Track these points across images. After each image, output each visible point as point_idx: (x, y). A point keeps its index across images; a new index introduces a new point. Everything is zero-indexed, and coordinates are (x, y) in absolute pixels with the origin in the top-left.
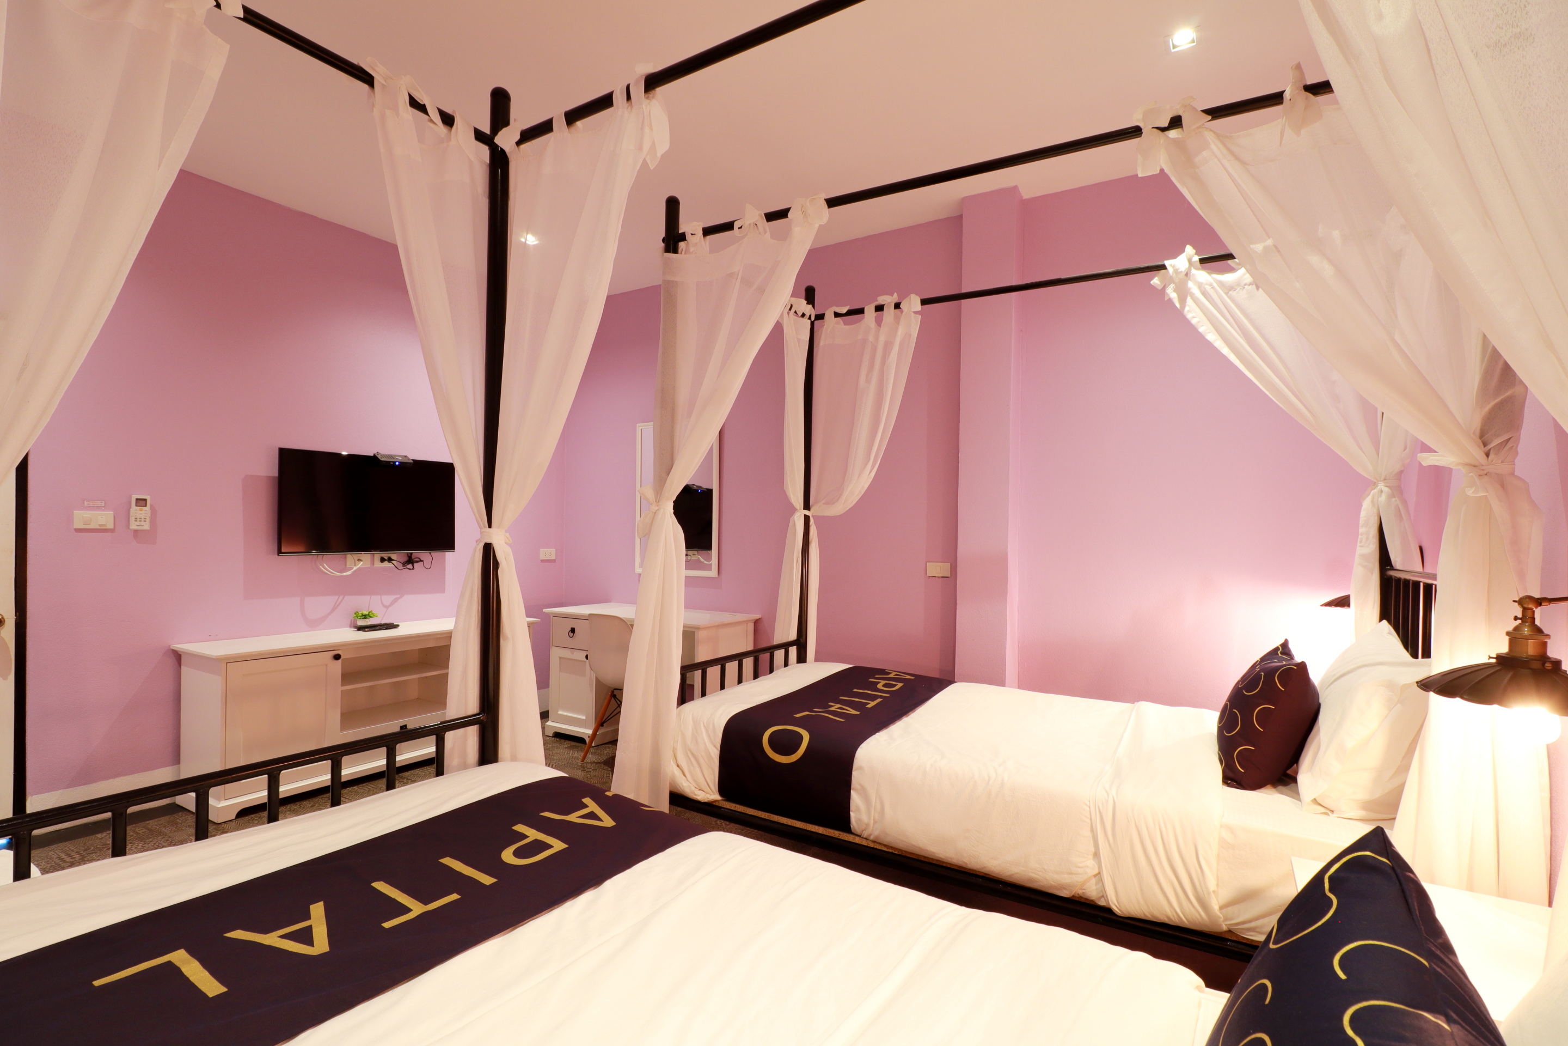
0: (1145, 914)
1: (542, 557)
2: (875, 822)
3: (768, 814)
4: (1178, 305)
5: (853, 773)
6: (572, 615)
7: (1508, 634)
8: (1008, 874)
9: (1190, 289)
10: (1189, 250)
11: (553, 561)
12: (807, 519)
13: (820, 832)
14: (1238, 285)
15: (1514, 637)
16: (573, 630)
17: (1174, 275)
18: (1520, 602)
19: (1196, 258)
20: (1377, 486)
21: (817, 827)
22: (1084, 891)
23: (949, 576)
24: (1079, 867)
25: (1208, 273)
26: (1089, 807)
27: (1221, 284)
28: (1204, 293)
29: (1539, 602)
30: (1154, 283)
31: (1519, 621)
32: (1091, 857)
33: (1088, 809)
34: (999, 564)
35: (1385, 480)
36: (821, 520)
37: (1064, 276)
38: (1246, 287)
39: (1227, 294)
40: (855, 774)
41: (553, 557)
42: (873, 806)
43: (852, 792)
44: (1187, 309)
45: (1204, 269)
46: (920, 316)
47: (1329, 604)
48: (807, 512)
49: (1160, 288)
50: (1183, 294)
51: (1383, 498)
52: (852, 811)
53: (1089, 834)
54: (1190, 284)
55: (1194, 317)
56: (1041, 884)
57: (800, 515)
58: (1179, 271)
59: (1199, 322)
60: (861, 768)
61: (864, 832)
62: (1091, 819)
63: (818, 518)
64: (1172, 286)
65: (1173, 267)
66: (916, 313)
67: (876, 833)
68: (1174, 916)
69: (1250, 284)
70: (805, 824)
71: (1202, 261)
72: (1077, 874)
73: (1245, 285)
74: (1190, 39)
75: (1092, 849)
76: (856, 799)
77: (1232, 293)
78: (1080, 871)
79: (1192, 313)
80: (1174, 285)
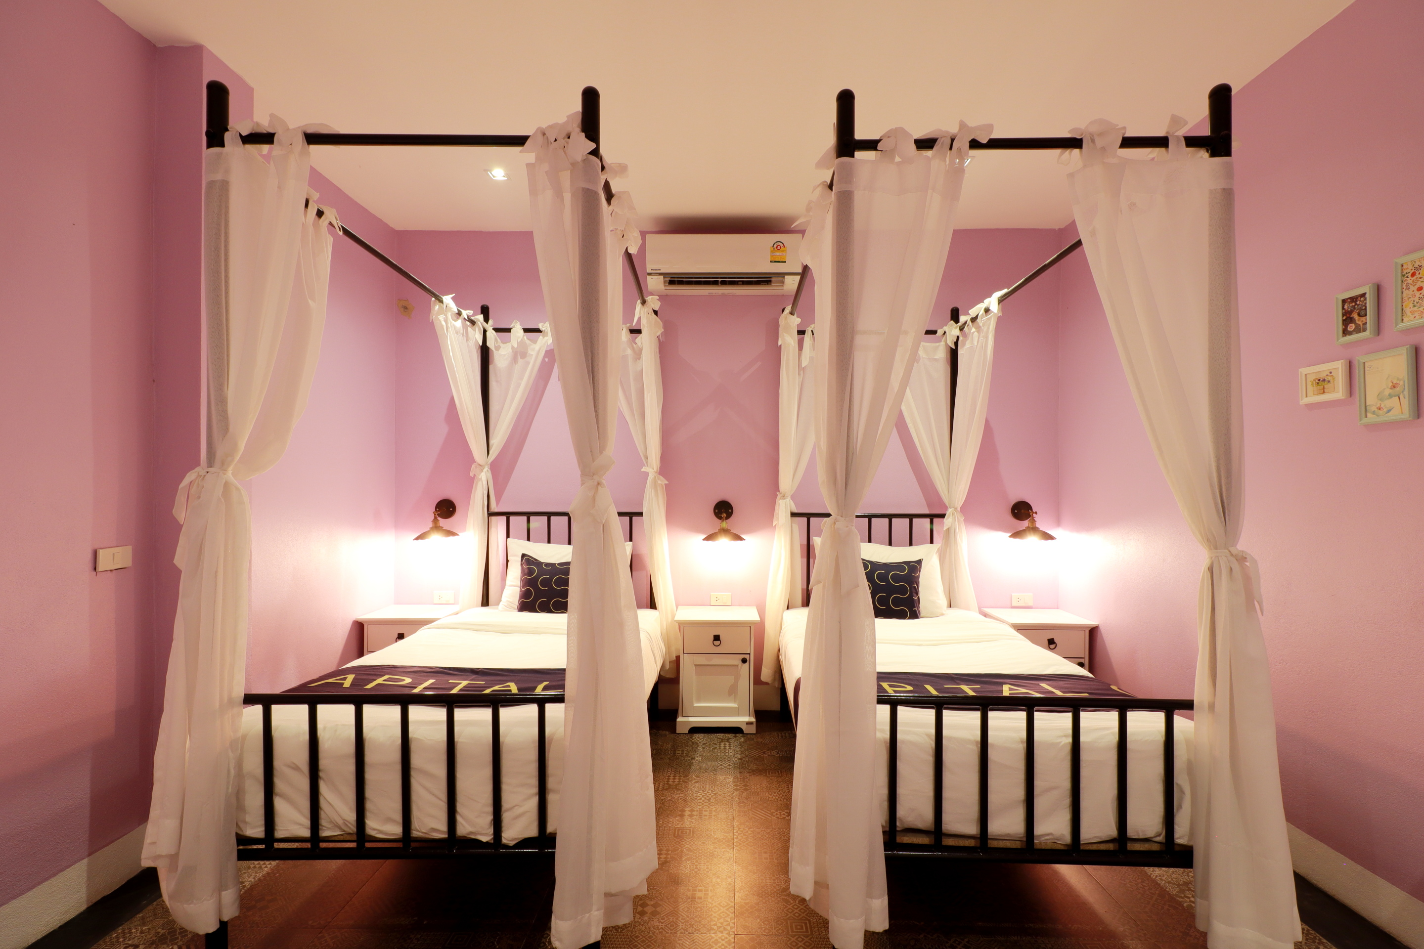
17: (446, 309)
20: (484, 468)
23: (130, 564)
58: (450, 308)
64: (443, 316)
65: (447, 303)
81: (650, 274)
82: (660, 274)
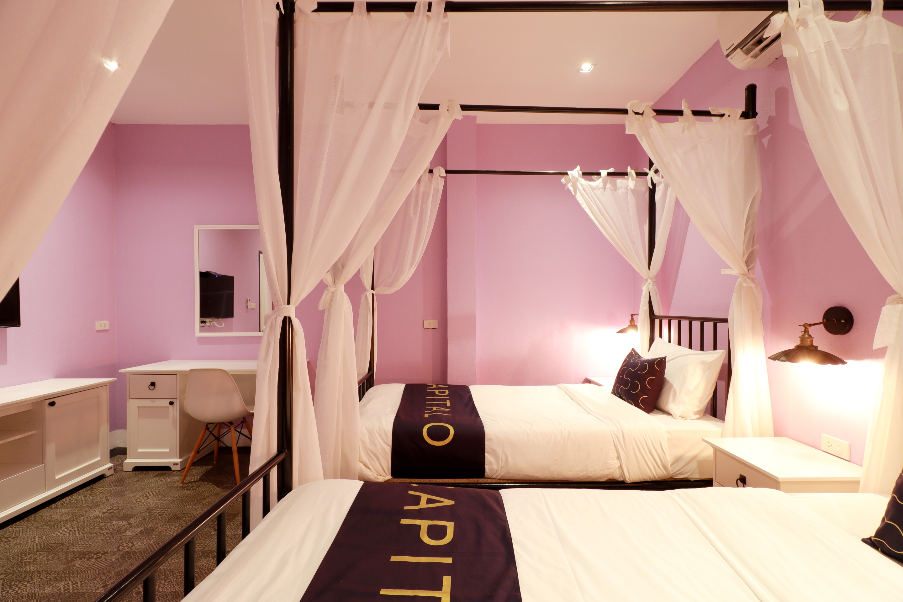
0: (640, 479)
1: (98, 328)
2: (502, 468)
3: (429, 479)
4: (573, 193)
5: (486, 443)
6: (153, 372)
7: (800, 337)
8: (577, 477)
9: (578, 186)
10: (578, 167)
11: (107, 331)
12: (373, 295)
13: (465, 482)
14: (597, 188)
15: (802, 339)
16: (153, 384)
17: (571, 179)
18: (804, 326)
19: (581, 172)
20: (648, 281)
21: (462, 480)
22: (613, 476)
23: (437, 327)
24: (612, 465)
25: (585, 180)
26: (612, 435)
27: (590, 186)
28: (584, 189)
29: (810, 325)
30: (563, 181)
31: (803, 333)
32: (616, 459)
33: (611, 436)
34: (471, 319)
35: (651, 278)
36: (381, 296)
37: (522, 171)
38: (600, 189)
39: (592, 191)
40: (487, 443)
41: (107, 327)
42: (501, 459)
43: (486, 454)
44: (577, 196)
45: (583, 178)
46: (444, 180)
47: (618, 332)
48: (373, 292)
49: (564, 184)
50: (575, 189)
51: (651, 286)
52: (486, 465)
53: (614, 448)
54: (578, 184)
55: (580, 200)
56: (594, 478)
57: (369, 293)
58: (575, 177)
59: (582, 202)
60: (491, 439)
61: (494, 475)
62: (614, 441)
63: (377, 295)
64: (571, 184)
65: (572, 175)
66: (442, 177)
67: (502, 474)
68: (652, 477)
69: (602, 188)
70: (455, 479)
71: (584, 174)
72: (611, 469)
73: (600, 188)
74: (589, 69)
75: (616, 455)
76: (488, 457)
77: (595, 191)
78: (612, 466)
79: (579, 198)
80: (571, 183)
81: (728, 56)
82: (735, 49)
